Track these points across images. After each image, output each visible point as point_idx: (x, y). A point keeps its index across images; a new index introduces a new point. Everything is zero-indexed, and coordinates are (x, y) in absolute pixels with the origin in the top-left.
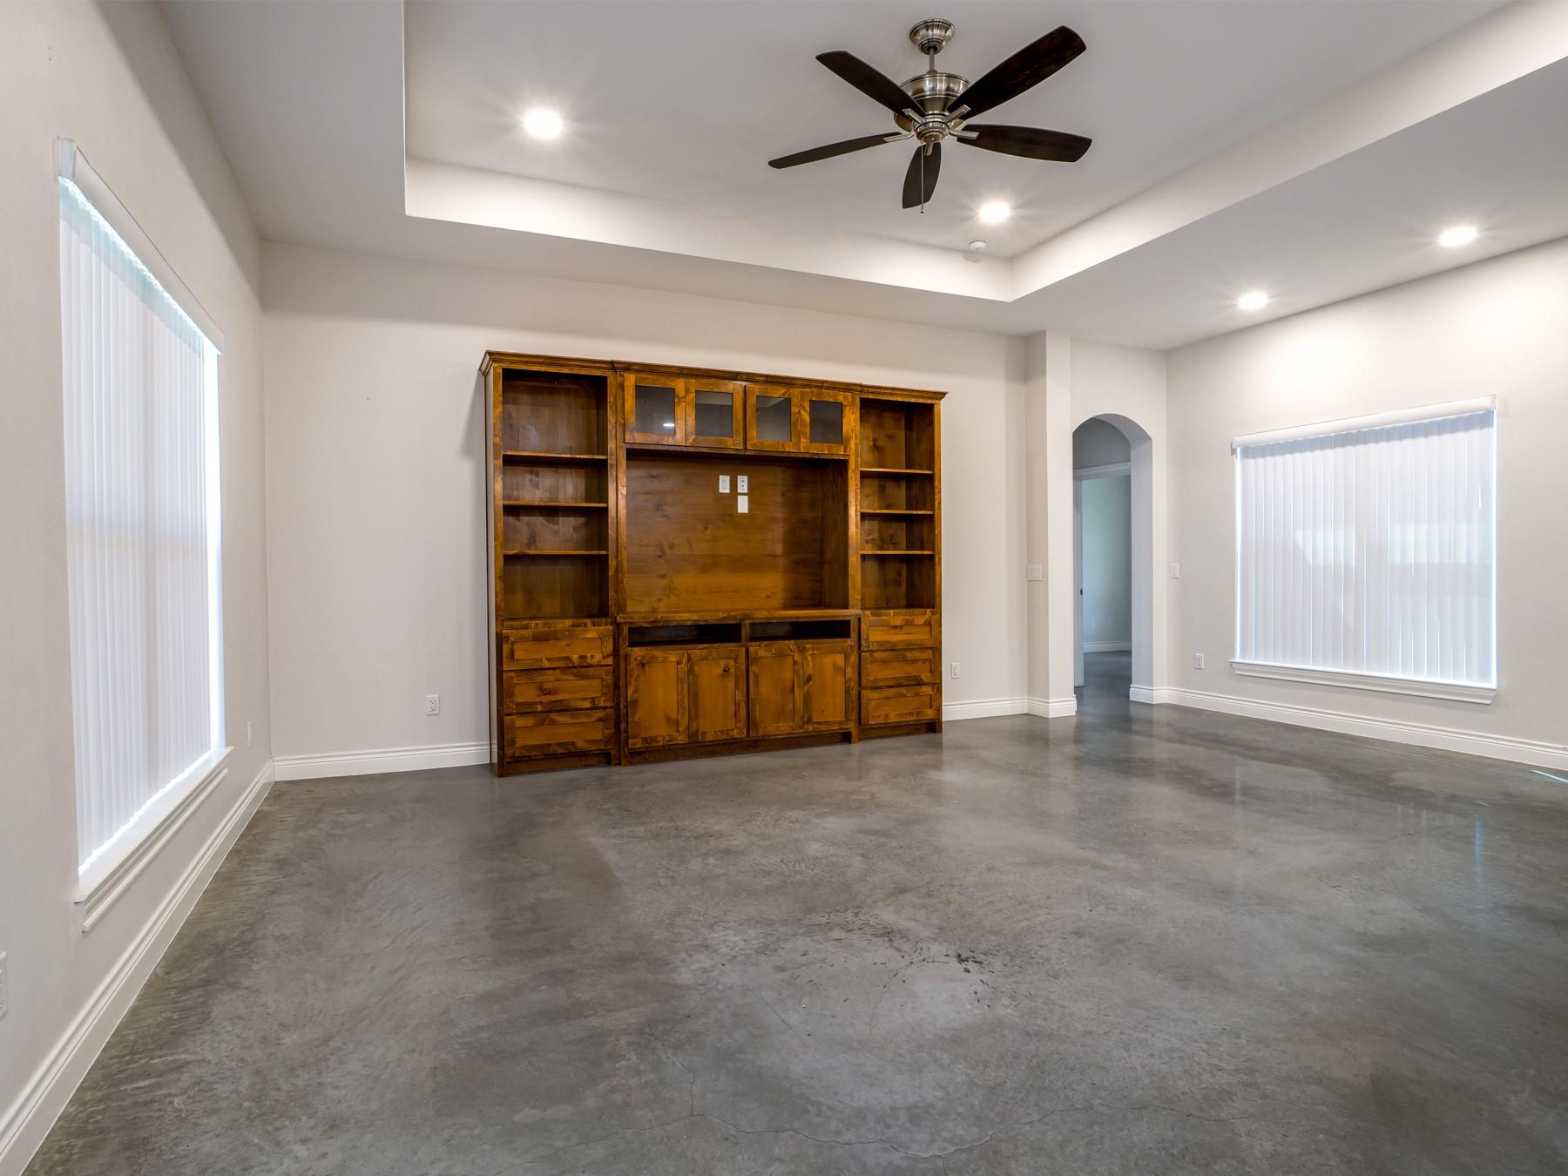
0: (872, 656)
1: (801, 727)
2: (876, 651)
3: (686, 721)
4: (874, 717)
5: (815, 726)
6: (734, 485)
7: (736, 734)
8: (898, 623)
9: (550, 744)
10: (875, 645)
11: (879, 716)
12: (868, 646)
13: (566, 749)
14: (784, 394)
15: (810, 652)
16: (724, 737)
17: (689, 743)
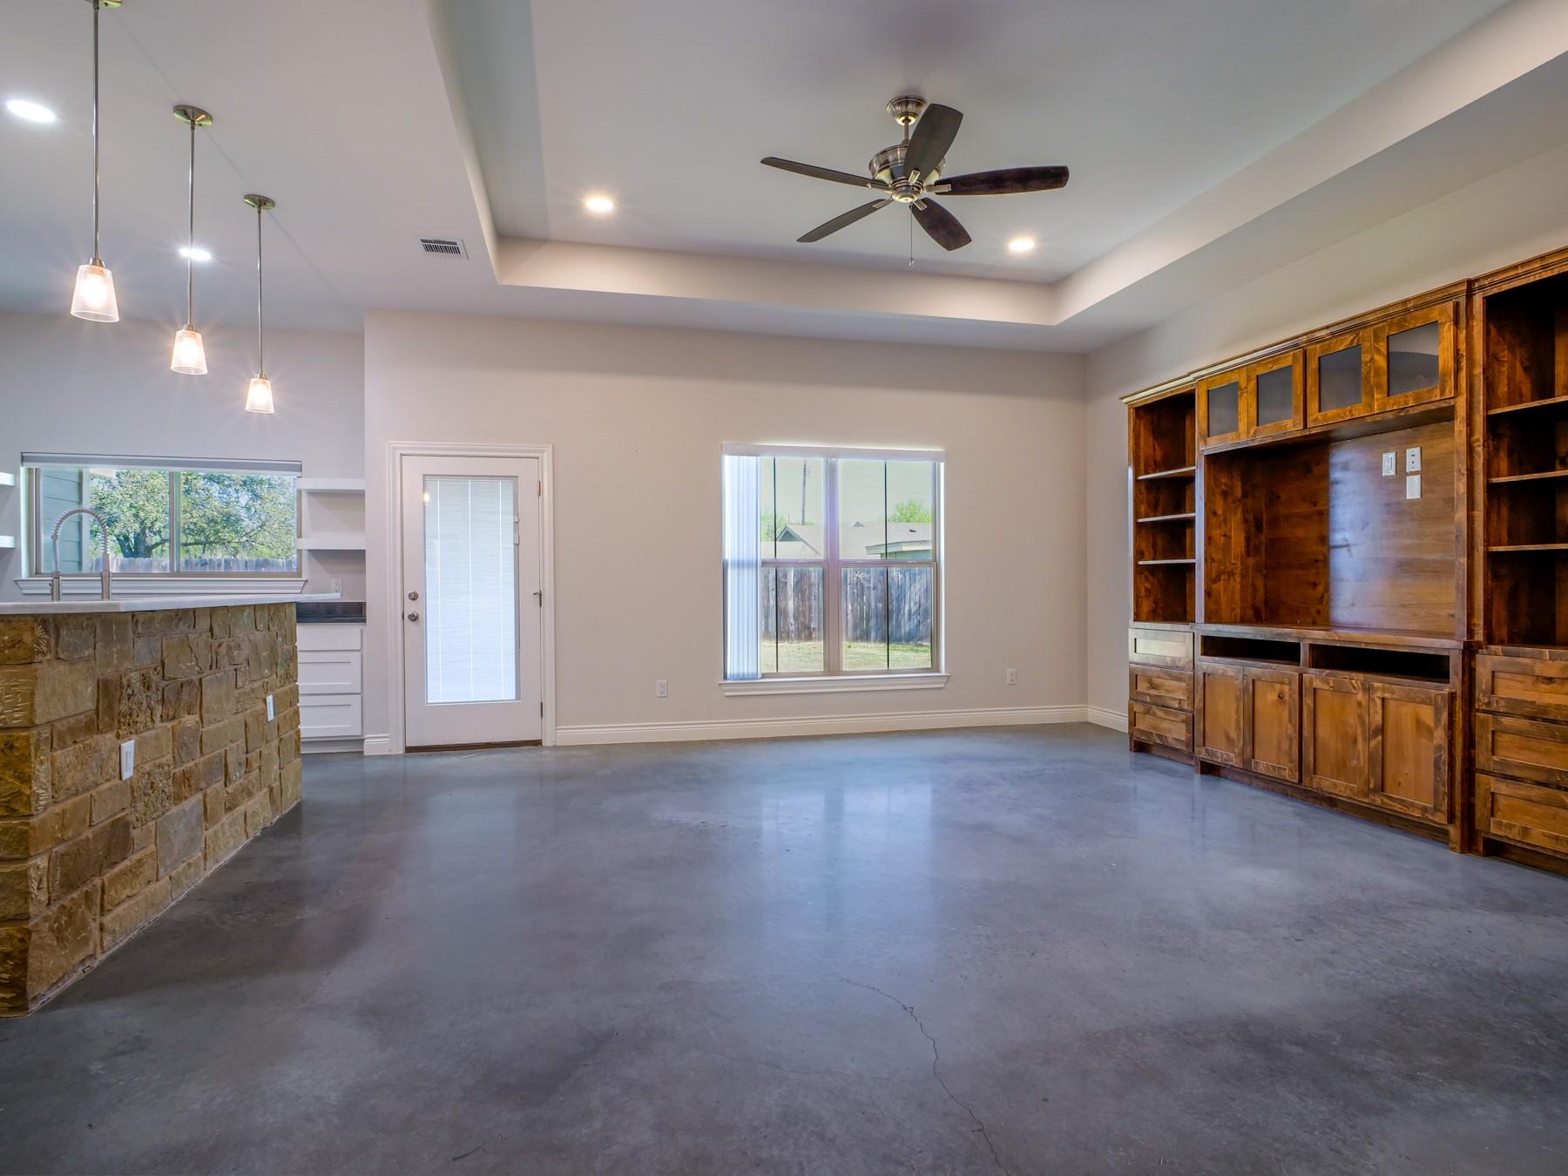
0: (1497, 722)
1: (1366, 796)
2: (1504, 714)
3: (1241, 744)
4: (1499, 824)
5: (1386, 800)
6: (1400, 463)
7: (1286, 774)
8: (1552, 673)
9: (1152, 733)
10: (1503, 703)
11: (1510, 826)
12: (1489, 704)
13: (1161, 741)
14: (1352, 341)
15: (1379, 694)
16: (1275, 774)
17: (1243, 769)
